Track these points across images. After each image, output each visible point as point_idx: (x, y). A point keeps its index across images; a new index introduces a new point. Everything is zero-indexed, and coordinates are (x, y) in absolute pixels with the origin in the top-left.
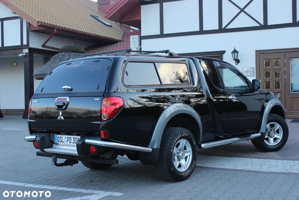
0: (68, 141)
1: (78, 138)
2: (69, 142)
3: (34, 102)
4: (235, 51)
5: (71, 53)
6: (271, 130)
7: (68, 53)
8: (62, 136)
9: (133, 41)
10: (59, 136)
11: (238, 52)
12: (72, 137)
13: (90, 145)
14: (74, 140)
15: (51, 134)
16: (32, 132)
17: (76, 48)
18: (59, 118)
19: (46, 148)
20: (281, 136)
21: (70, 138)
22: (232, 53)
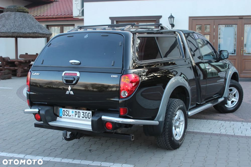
0: (75, 115)
1: (89, 113)
2: (77, 116)
3: (34, 74)
4: (171, 17)
5: (17, 12)
6: (229, 94)
7: (14, 12)
8: (68, 110)
9: (75, 4)
10: (65, 110)
11: (174, 18)
12: (81, 111)
13: (106, 122)
14: (83, 114)
15: (55, 108)
16: (32, 105)
17: (21, 8)
18: (67, 93)
19: (50, 121)
20: (236, 99)
21: (78, 112)
22: (169, 18)
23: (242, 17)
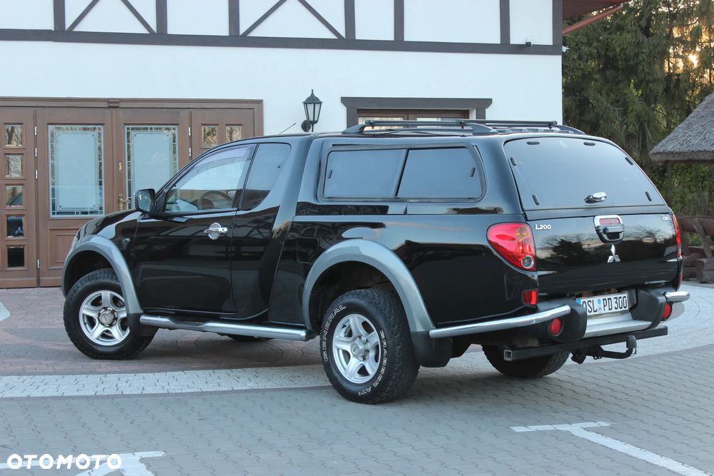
1: (624, 297)
2: (607, 308)
10: (586, 299)
12: (612, 297)
14: (616, 302)
18: (610, 260)
21: (609, 299)
23: (118, 103)
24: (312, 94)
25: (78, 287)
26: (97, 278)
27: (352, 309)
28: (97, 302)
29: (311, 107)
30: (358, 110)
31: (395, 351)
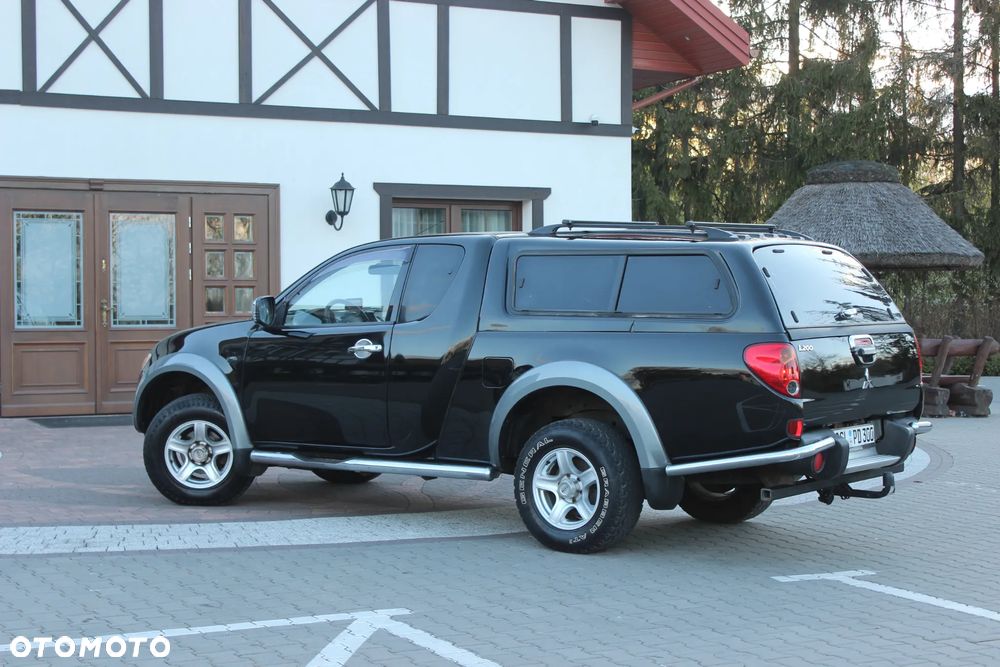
0: (854, 438)
1: (871, 428)
2: (857, 440)
12: (861, 428)
14: (864, 434)
21: (858, 430)
23: (101, 184)
24: (342, 178)
25: (165, 417)
26: (189, 406)
27: (559, 442)
28: (186, 436)
29: (341, 194)
30: (394, 199)
31: (619, 492)
